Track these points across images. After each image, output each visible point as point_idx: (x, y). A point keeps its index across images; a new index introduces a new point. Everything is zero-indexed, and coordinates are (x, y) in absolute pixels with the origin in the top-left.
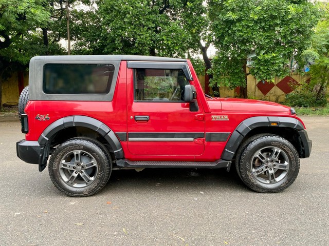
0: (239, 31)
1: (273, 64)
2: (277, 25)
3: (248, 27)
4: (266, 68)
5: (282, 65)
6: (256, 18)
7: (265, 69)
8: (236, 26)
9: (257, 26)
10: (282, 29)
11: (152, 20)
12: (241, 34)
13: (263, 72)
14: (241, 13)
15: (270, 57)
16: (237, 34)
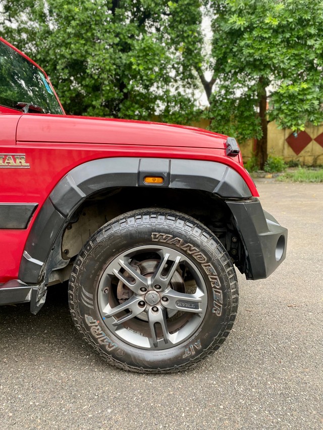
0: (248, 46)
1: (302, 101)
2: (310, 36)
3: (263, 39)
4: (291, 107)
5: (316, 102)
6: (275, 23)
7: (290, 110)
8: (244, 39)
9: (277, 38)
10: (318, 42)
11: (114, 31)
12: (251, 51)
13: (286, 115)
14: (253, 17)
15: (297, 89)
16: (246, 51)
